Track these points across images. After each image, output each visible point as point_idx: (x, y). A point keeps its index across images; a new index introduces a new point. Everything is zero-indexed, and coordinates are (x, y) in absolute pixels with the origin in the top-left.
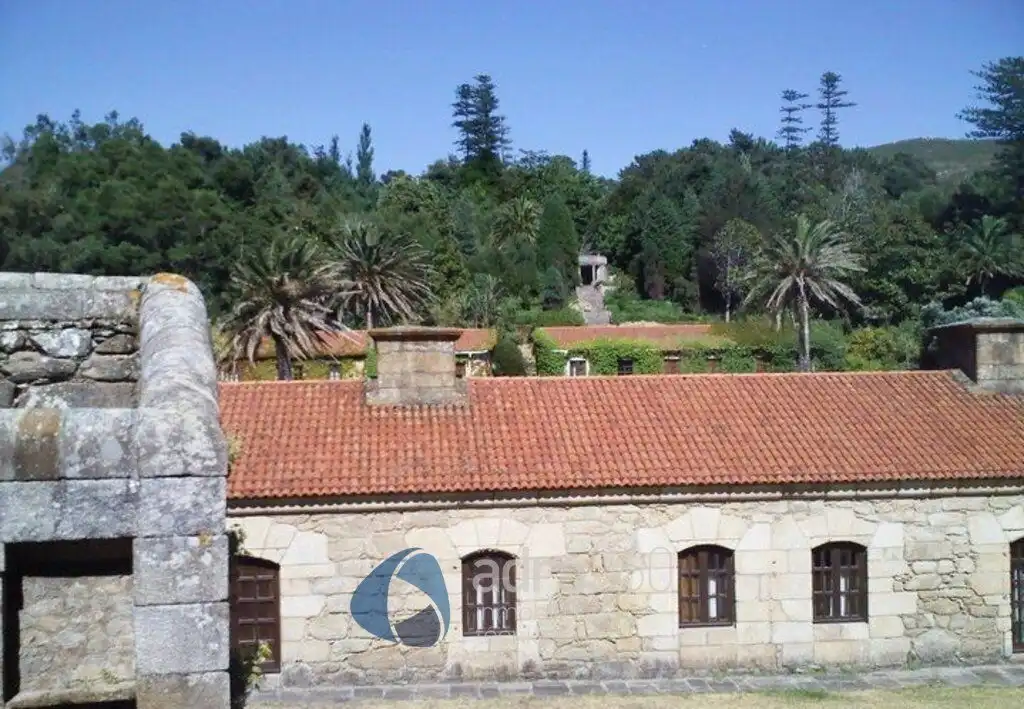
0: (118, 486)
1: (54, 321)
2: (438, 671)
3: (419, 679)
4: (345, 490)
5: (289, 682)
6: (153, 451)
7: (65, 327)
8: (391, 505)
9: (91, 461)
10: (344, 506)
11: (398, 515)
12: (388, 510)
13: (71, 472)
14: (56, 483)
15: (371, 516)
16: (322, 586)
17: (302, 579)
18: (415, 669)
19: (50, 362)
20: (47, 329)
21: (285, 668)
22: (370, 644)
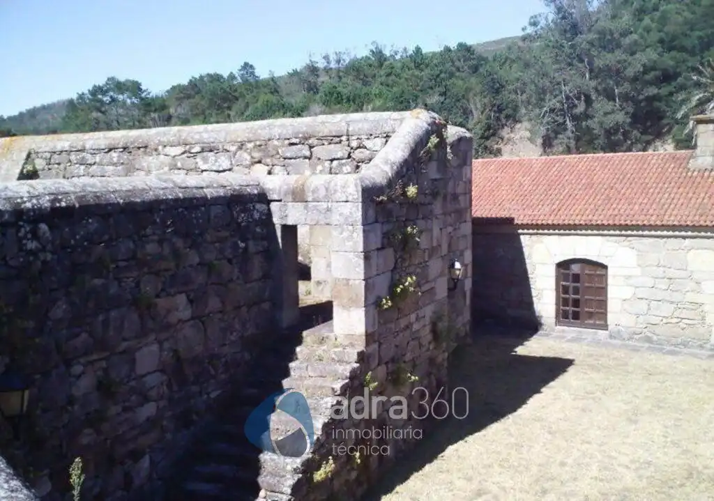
0: (324, 205)
1: (371, 135)
2: (705, 343)
3: (692, 346)
4: (645, 222)
5: (611, 337)
6: (336, 191)
7: (375, 137)
8: (677, 233)
9: (316, 195)
10: (646, 233)
11: (683, 240)
12: (676, 237)
13: (310, 199)
14: (305, 203)
15: (665, 240)
16: (631, 281)
17: (620, 276)
18: (689, 340)
19: (369, 154)
20: (368, 139)
21: (610, 328)
22: (662, 320)
